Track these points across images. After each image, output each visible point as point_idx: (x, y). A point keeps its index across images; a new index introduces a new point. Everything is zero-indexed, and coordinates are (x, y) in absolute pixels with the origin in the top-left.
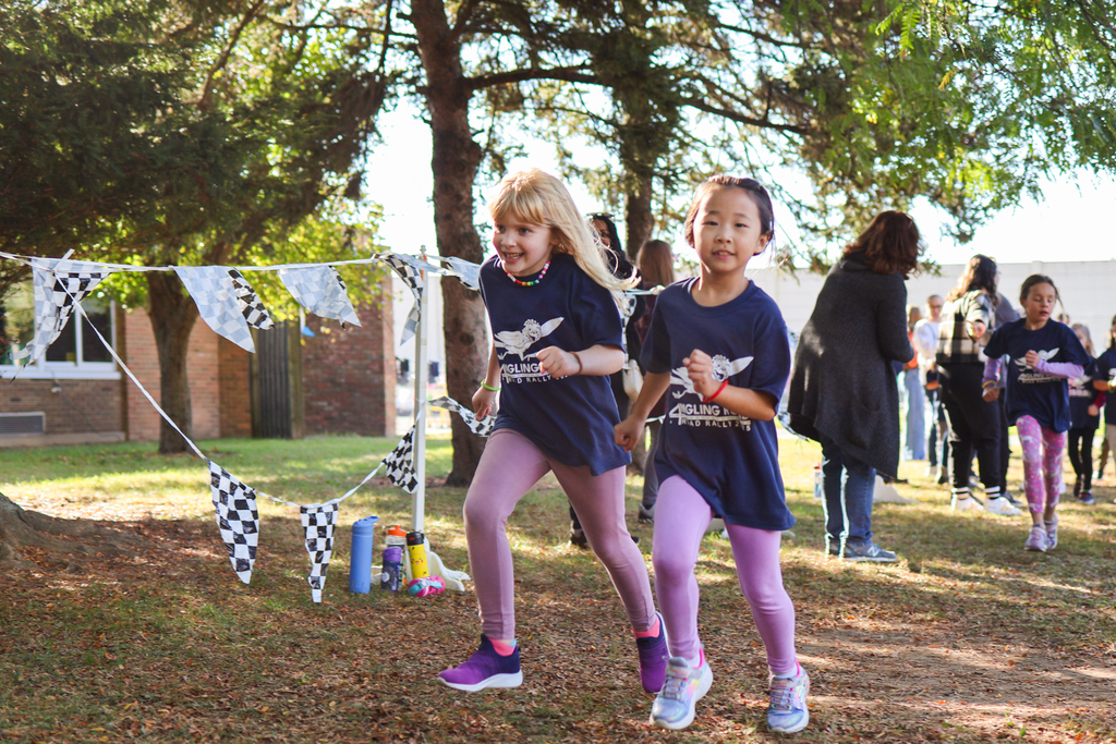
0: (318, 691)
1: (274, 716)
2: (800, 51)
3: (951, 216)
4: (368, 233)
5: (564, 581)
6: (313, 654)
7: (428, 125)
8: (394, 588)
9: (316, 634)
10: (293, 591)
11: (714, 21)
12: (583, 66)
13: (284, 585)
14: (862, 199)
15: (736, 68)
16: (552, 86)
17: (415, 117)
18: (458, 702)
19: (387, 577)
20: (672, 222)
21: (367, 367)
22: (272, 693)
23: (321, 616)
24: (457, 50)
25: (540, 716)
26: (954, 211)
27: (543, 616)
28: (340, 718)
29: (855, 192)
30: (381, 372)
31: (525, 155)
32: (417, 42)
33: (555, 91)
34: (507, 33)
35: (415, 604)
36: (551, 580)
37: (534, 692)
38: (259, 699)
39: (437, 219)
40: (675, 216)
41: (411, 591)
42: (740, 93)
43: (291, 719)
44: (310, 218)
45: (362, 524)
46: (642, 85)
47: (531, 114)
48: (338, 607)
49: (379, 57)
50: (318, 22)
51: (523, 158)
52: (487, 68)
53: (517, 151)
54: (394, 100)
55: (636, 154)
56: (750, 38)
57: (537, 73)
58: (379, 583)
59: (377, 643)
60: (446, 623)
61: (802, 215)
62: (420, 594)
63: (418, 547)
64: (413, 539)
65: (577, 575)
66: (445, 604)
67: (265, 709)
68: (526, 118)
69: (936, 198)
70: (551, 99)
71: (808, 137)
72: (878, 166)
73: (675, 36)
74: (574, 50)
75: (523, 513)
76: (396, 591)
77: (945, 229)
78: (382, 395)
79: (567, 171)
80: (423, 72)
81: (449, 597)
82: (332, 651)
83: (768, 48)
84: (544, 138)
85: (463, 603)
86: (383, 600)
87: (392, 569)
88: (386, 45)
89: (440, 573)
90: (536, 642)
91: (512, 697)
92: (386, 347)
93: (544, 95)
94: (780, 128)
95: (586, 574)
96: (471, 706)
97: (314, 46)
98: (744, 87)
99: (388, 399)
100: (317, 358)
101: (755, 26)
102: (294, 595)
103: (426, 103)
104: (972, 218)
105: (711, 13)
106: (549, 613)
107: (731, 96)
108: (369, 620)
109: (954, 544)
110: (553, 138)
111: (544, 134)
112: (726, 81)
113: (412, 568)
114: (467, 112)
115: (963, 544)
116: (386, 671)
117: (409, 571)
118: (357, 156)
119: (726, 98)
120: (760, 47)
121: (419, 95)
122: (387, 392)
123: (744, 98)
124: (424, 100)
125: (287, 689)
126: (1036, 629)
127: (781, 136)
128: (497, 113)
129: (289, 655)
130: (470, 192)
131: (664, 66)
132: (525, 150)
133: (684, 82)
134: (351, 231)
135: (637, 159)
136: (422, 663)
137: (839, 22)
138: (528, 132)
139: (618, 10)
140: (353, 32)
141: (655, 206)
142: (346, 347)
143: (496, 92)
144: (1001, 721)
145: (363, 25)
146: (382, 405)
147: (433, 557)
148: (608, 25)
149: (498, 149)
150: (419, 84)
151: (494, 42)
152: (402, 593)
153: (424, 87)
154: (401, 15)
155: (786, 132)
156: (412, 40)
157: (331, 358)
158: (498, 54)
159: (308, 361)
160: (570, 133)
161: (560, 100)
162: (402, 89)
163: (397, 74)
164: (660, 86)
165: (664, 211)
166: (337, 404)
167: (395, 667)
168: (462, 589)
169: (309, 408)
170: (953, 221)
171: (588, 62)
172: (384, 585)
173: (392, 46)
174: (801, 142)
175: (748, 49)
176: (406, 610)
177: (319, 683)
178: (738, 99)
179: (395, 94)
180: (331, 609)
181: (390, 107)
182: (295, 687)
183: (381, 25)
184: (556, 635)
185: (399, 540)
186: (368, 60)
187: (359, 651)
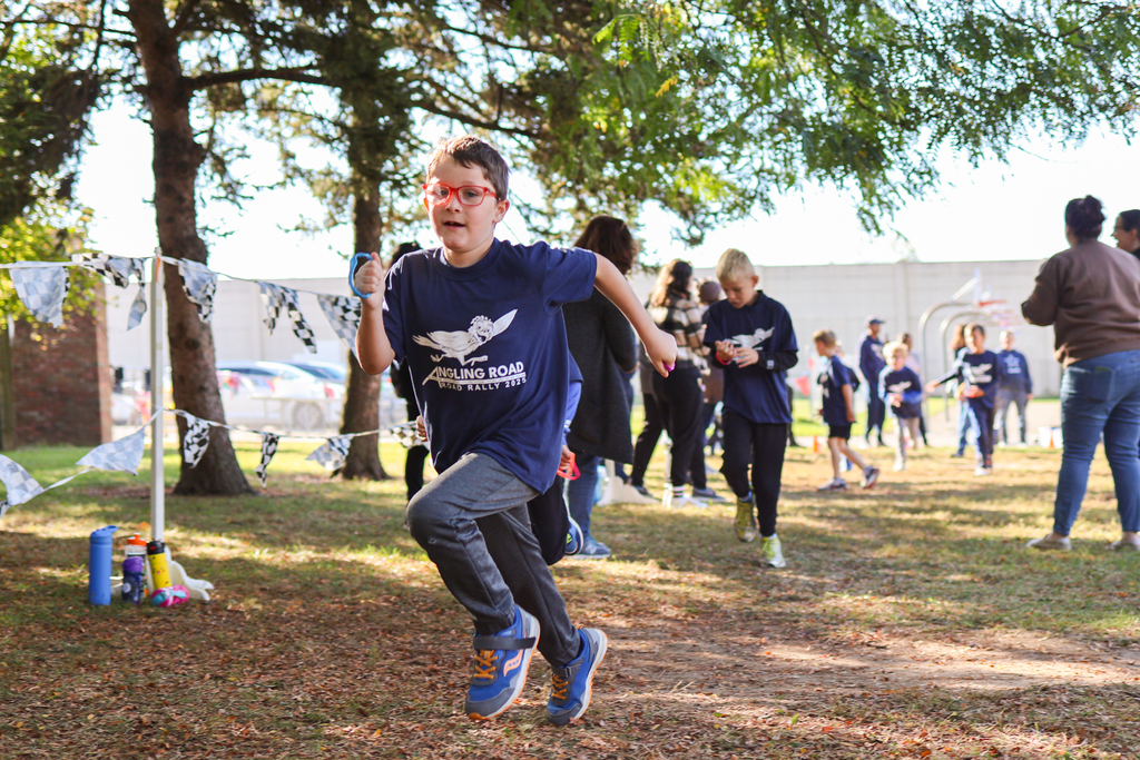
0: (73, 705)
1: (30, 732)
2: (528, 54)
3: (682, 221)
4: (79, 237)
5: (311, 588)
6: (60, 668)
7: (148, 125)
8: (136, 599)
9: (60, 647)
10: (29, 605)
11: (442, 24)
12: (310, 66)
13: (19, 599)
14: (591, 202)
15: (463, 72)
16: (275, 87)
17: (132, 117)
18: (222, 711)
19: (128, 588)
20: (398, 225)
21: (80, 376)
22: (24, 708)
23: (62, 629)
24: (175, 48)
25: (310, 722)
26: (685, 215)
27: (294, 622)
28: (101, 730)
29: (585, 196)
30: (95, 380)
31: (248, 157)
32: (134, 39)
33: (278, 91)
34: (229, 31)
35: (159, 614)
36: (298, 587)
37: (299, 698)
38: (11, 715)
39: (159, 222)
40: (401, 219)
41: (155, 599)
42: (468, 95)
43: (48, 733)
44: (18, 221)
45: (101, 534)
46: (372, 87)
47: (253, 115)
48: (79, 620)
49: (93, 55)
50: (26, 17)
51: (246, 159)
52: (208, 67)
53: (239, 152)
54: (108, 98)
55: (363, 157)
56: (476, 41)
57: (258, 73)
58: (120, 594)
59: (125, 655)
60: (195, 633)
61: (532, 218)
62: (164, 604)
63: (159, 557)
64: (153, 549)
65: (324, 581)
66: (191, 614)
67: (19, 725)
68: (248, 118)
69: (666, 203)
70: (274, 100)
71: (539, 141)
72: (610, 171)
73: (403, 38)
74: (300, 51)
75: (258, 521)
76: (138, 602)
77: (675, 234)
78: (97, 404)
79: (290, 172)
80: (141, 70)
81: (194, 606)
82: (80, 664)
83: (496, 51)
84: (267, 139)
85: (210, 612)
86: (125, 611)
87: (133, 579)
88: (100, 42)
89: (183, 583)
90: (292, 648)
91: (278, 703)
92: (100, 355)
93: (266, 95)
94: (510, 132)
95: (334, 580)
96: (237, 714)
97: (21, 43)
98: (471, 90)
99: (103, 408)
100: (26, 366)
101: (482, 28)
102: (30, 608)
103: (143, 103)
104: (703, 223)
105: (439, 15)
106: (300, 619)
107: (458, 98)
108: (113, 632)
109: (699, 541)
110: (276, 138)
111: (268, 134)
112: (453, 83)
113: (154, 578)
114: (188, 114)
115: (708, 542)
116: (142, 682)
117: (150, 581)
118: (70, 156)
119: (452, 100)
120: (487, 50)
121: (135, 94)
122: (103, 401)
123: (471, 101)
124: (140, 98)
125: (39, 703)
126: (789, 621)
127: (512, 140)
128: (218, 114)
129: (34, 670)
130: (193, 194)
131: (394, 68)
132: (248, 152)
133: (414, 84)
134: (63, 234)
135: (365, 162)
136: (177, 674)
137: (568, 25)
138: (251, 132)
139: (345, 10)
140: (65, 28)
141: (383, 209)
142: (58, 355)
143: (217, 92)
144: (772, 709)
145: (75, 21)
146: (97, 414)
147: (174, 567)
148: (335, 25)
149: (217, 150)
150: (135, 83)
151: (214, 41)
152: (144, 603)
153: (142, 86)
154: (116, 12)
155: (518, 136)
156: (128, 38)
157: (42, 367)
158: (218, 53)
159: (17, 370)
160: (294, 134)
161: (283, 101)
162: (116, 88)
163: (111, 73)
164: (390, 88)
165: (391, 214)
166: (49, 414)
167: (150, 678)
168: (207, 597)
169: (20, 418)
170: (682, 225)
171: (315, 63)
172: (125, 597)
173: (106, 43)
174: (531, 145)
175: (475, 52)
176: (150, 620)
177: (72, 696)
178: (466, 102)
179: (109, 93)
180: (72, 623)
181: (104, 106)
182: (47, 702)
183: (94, 20)
184: (310, 641)
185: (139, 550)
186: (81, 57)
187: (108, 663)
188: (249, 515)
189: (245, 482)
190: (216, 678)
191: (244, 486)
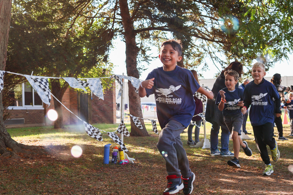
0: (95, 190)
4: (109, 71)
6: (94, 180)
7: (125, 42)
8: (115, 162)
9: (95, 175)
11: (200, 14)
12: (165, 26)
13: (86, 162)
15: (206, 27)
16: (157, 32)
17: (121, 40)
19: (113, 160)
20: (189, 67)
22: (83, 190)
23: (96, 170)
24: (132, 23)
27: (154, 169)
29: (237, 58)
30: (112, 107)
31: (150, 50)
32: (122, 21)
33: (158, 33)
34: (145, 18)
35: (121, 167)
36: (157, 160)
37: (152, 189)
39: (127, 67)
41: (120, 163)
42: (207, 33)
44: (94, 67)
45: (107, 146)
46: (181, 31)
47: (152, 39)
48: (100, 168)
49: (112, 25)
50: (96, 16)
52: (140, 27)
53: (148, 49)
56: (209, 19)
57: (153, 28)
58: (111, 161)
59: (110, 177)
60: (129, 172)
61: (223, 65)
62: (122, 164)
63: (122, 152)
64: (120, 150)
66: (129, 167)
67: (81, 194)
70: (157, 35)
71: (225, 44)
72: (244, 51)
73: (190, 18)
74: (163, 23)
80: (124, 29)
81: (130, 165)
82: (99, 179)
83: (214, 21)
84: (155, 45)
85: (133, 166)
86: (112, 166)
87: (115, 158)
88: (114, 22)
89: (127, 159)
90: (153, 176)
91: (146, 191)
92: (114, 100)
93: (155, 34)
94: (217, 42)
96: (135, 193)
97: (95, 23)
98: (208, 31)
99: (114, 114)
100: (96, 103)
101: (211, 15)
102: (89, 164)
103: (124, 37)
105: (199, 12)
106: (156, 169)
107: (205, 34)
108: (108, 171)
110: (157, 45)
112: (203, 30)
113: (120, 157)
114: (135, 39)
116: (113, 184)
117: (119, 158)
118: (106, 51)
119: (203, 34)
120: (212, 21)
121: (122, 35)
122: (114, 112)
125: (87, 189)
127: (218, 44)
128: (143, 39)
129: (87, 180)
130: (136, 60)
131: (187, 26)
133: (192, 30)
134: (104, 70)
136: (122, 182)
137: (233, 14)
138: (151, 44)
139: (175, 12)
140: (105, 19)
141: (184, 63)
143: (143, 33)
145: (108, 16)
147: (125, 155)
148: (172, 16)
149: (143, 48)
152: (117, 164)
153: (124, 32)
154: (118, 14)
157: (99, 103)
158: (143, 24)
159: (93, 104)
161: (160, 36)
162: (118, 33)
163: (116, 30)
164: (186, 31)
165: (187, 64)
166: (101, 115)
167: (115, 183)
168: (133, 163)
169: (93, 116)
171: (167, 25)
172: (113, 162)
174: (223, 45)
175: (209, 21)
176: (118, 168)
177: (95, 187)
178: (206, 35)
179: (116, 35)
180: (98, 168)
181: (115, 38)
182: (89, 189)
183: (112, 17)
184: (158, 174)
185: (117, 150)
186: (109, 26)
187: (106, 179)
188: (147, 141)
189: (147, 133)
190: (132, 183)
191: (147, 134)
